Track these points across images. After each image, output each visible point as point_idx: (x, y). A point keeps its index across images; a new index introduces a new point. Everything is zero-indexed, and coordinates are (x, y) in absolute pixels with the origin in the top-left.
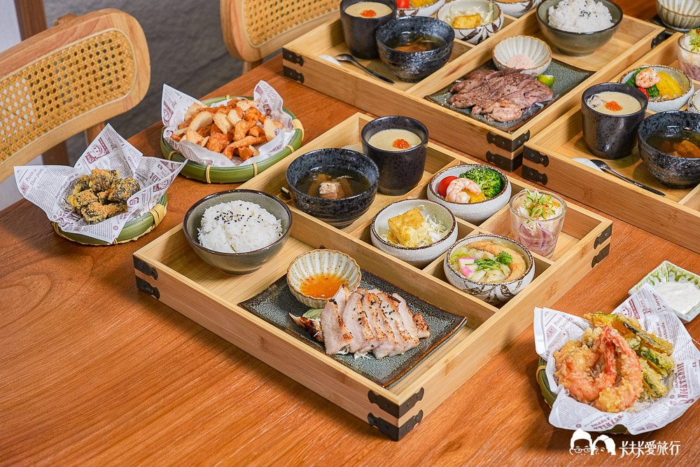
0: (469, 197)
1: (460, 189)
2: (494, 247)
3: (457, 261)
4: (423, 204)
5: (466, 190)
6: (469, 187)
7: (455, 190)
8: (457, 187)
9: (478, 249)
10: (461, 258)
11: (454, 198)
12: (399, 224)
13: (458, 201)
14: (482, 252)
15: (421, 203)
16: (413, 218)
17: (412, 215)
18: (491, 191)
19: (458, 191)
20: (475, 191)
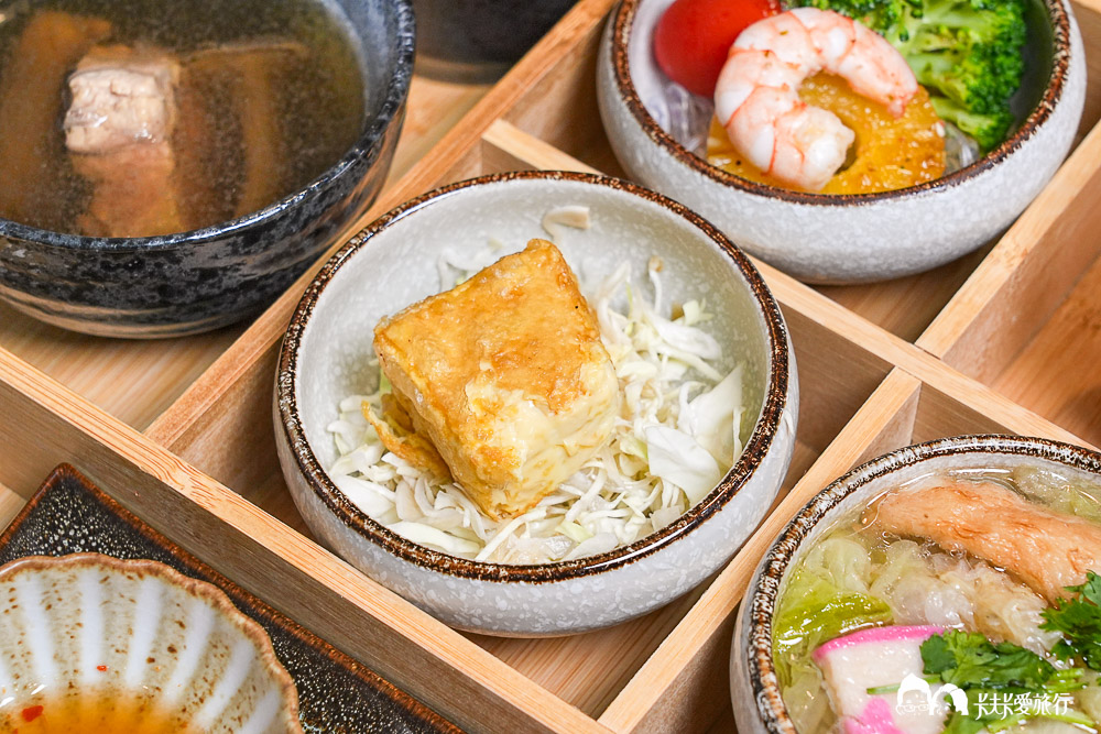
0: (848, 136)
1: (794, 80)
2: (1032, 540)
3: (816, 651)
4: (585, 199)
5: (827, 83)
6: (846, 68)
7: (766, 99)
8: (777, 76)
9: (933, 546)
10: (833, 638)
11: (760, 146)
12: (439, 370)
13: (787, 167)
14: (960, 580)
15: (570, 197)
16: (523, 326)
17: (517, 294)
18: (967, 79)
19: (785, 104)
20: (881, 88)
